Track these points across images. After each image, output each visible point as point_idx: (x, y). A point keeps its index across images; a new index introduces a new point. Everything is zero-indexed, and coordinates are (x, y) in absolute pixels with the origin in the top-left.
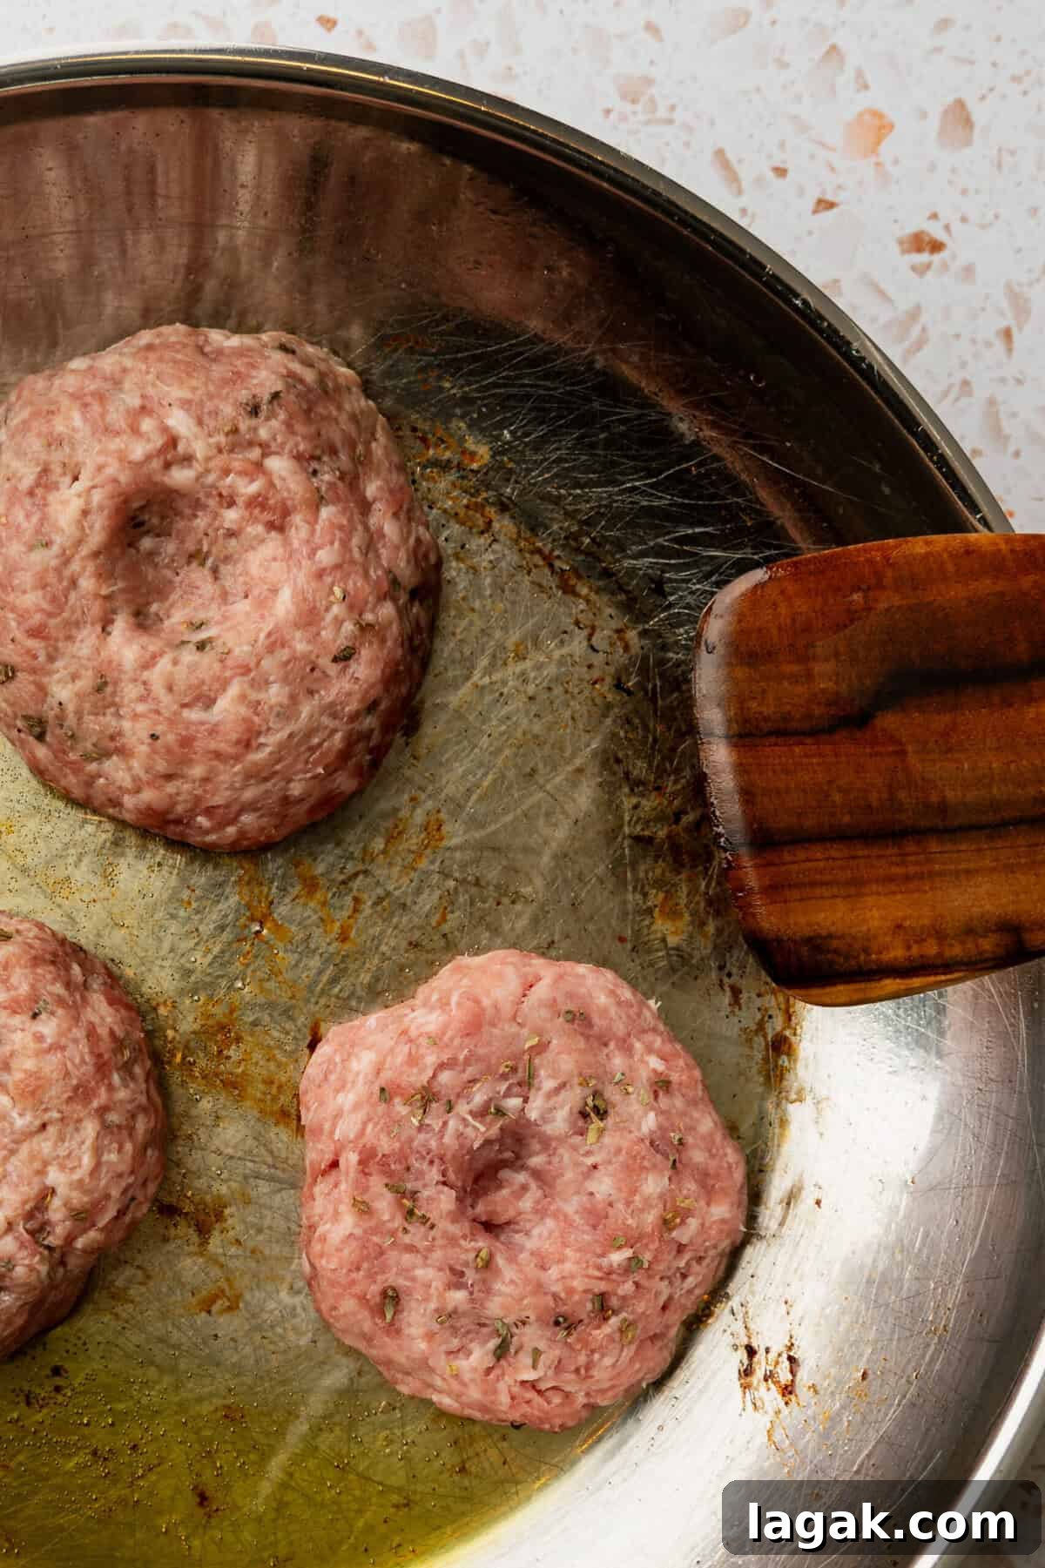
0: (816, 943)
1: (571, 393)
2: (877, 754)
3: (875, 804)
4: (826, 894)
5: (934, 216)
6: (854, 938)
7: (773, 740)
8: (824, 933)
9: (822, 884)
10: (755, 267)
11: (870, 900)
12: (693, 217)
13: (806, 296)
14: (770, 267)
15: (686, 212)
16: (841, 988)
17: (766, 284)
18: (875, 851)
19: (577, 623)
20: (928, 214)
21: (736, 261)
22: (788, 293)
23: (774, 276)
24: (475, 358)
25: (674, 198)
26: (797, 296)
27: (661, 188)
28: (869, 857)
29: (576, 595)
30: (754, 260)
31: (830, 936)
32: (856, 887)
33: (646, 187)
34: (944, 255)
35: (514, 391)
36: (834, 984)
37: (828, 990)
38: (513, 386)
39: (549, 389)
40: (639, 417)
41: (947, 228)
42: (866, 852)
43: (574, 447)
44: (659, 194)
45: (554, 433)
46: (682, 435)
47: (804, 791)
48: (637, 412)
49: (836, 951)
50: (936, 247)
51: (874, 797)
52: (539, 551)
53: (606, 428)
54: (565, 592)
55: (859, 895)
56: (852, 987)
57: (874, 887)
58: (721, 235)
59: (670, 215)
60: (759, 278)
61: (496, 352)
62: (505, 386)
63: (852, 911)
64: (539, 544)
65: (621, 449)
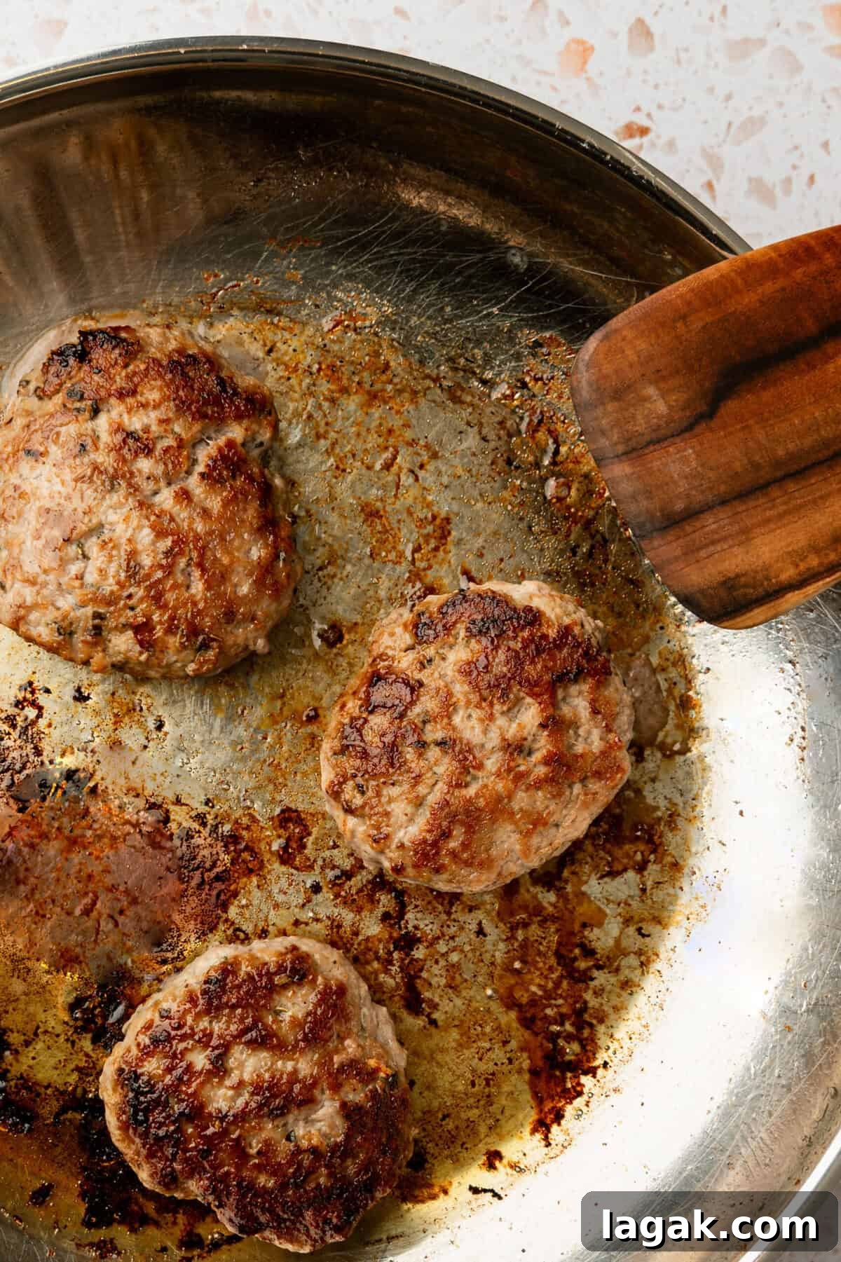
0: (729, 584)
1: (427, 254)
2: (731, 433)
3: (739, 470)
4: (726, 547)
5: (638, 109)
6: (756, 572)
7: (652, 448)
8: (732, 575)
9: (719, 541)
10: (547, 127)
11: (758, 541)
12: (494, 99)
13: (589, 139)
14: (559, 124)
15: (488, 97)
16: (757, 611)
17: (558, 137)
18: (752, 504)
19: (468, 424)
20: (633, 107)
21: (532, 125)
22: (574, 141)
23: (562, 130)
24: (350, 244)
25: (476, 89)
26: (583, 141)
27: (465, 83)
28: (747, 510)
29: (462, 402)
30: (544, 121)
31: (738, 576)
32: (745, 535)
33: (454, 85)
34: (651, 136)
35: (383, 262)
36: (751, 610)
37: (749, 615)
38: (383, 258)
39: (410, 254)
40: (482, 260)
41: (649, 115)
42: (744, 508)
43: (438, 294)
44: (465, 89)
45: (421, 285)
46: (517, 266)
47: (686, 478)
48: (479, 256)
49: (746, 586)
50: (644, 131)
51: (737, 466)
52: (428, 377)
53: (459, 273)
54: (454, 403)
55: (748, 540)
56: (764, 608)
57: (758, 531)
58: (517, 109)
59: (476, 101)
60: (551, 134)
61: (365, 235)
62: (377, 259)
63: (747, 553)
64: (427, 371)
65: (473, 287)
